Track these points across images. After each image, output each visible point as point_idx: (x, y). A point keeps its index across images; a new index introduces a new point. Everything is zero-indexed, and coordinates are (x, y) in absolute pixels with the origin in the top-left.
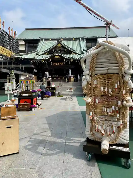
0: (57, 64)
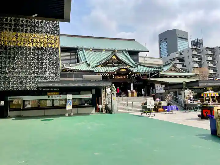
0: (119, 77)
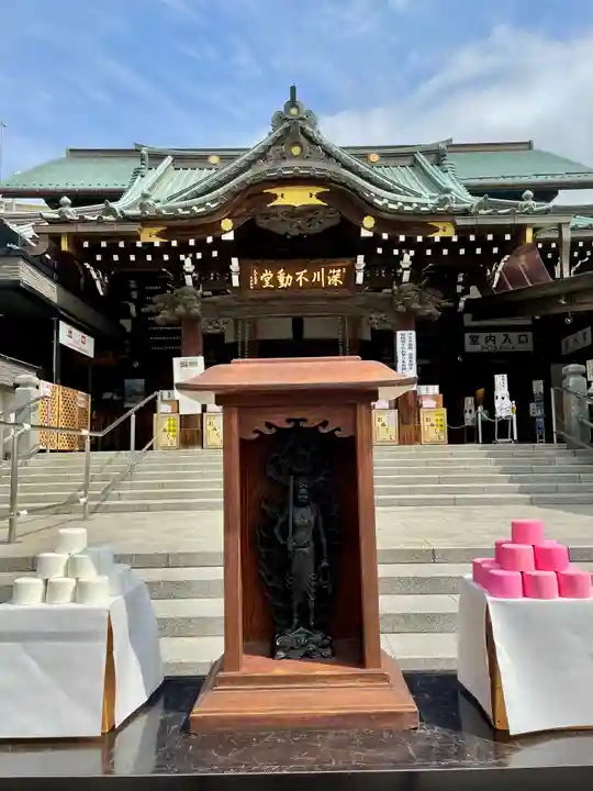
0: (284, 280)
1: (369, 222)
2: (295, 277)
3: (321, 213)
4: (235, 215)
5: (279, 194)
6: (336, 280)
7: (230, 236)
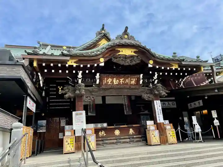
0: (116, 82)
1: (151, 62)
2: (120, 81)
3: (135, 58)
4: (105, 56)
5: (121, 51)
6: (133, 82)
7: (102, 64)
